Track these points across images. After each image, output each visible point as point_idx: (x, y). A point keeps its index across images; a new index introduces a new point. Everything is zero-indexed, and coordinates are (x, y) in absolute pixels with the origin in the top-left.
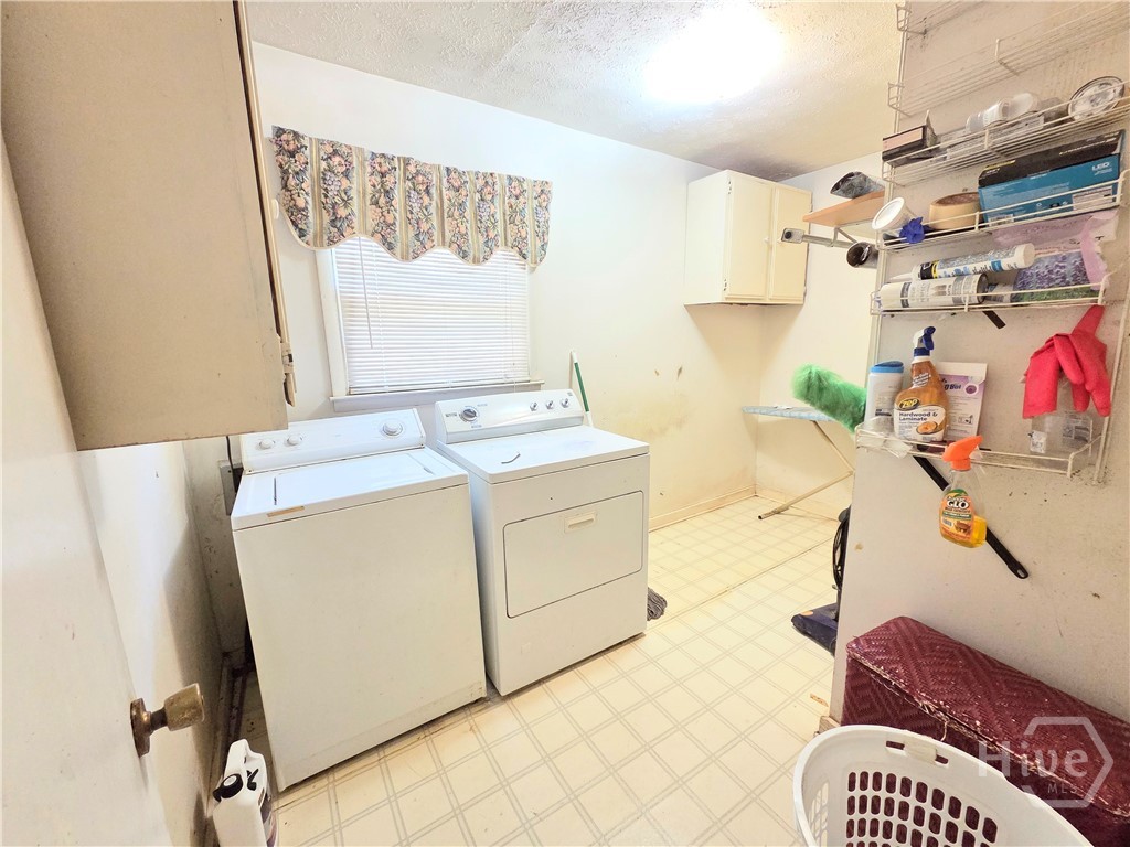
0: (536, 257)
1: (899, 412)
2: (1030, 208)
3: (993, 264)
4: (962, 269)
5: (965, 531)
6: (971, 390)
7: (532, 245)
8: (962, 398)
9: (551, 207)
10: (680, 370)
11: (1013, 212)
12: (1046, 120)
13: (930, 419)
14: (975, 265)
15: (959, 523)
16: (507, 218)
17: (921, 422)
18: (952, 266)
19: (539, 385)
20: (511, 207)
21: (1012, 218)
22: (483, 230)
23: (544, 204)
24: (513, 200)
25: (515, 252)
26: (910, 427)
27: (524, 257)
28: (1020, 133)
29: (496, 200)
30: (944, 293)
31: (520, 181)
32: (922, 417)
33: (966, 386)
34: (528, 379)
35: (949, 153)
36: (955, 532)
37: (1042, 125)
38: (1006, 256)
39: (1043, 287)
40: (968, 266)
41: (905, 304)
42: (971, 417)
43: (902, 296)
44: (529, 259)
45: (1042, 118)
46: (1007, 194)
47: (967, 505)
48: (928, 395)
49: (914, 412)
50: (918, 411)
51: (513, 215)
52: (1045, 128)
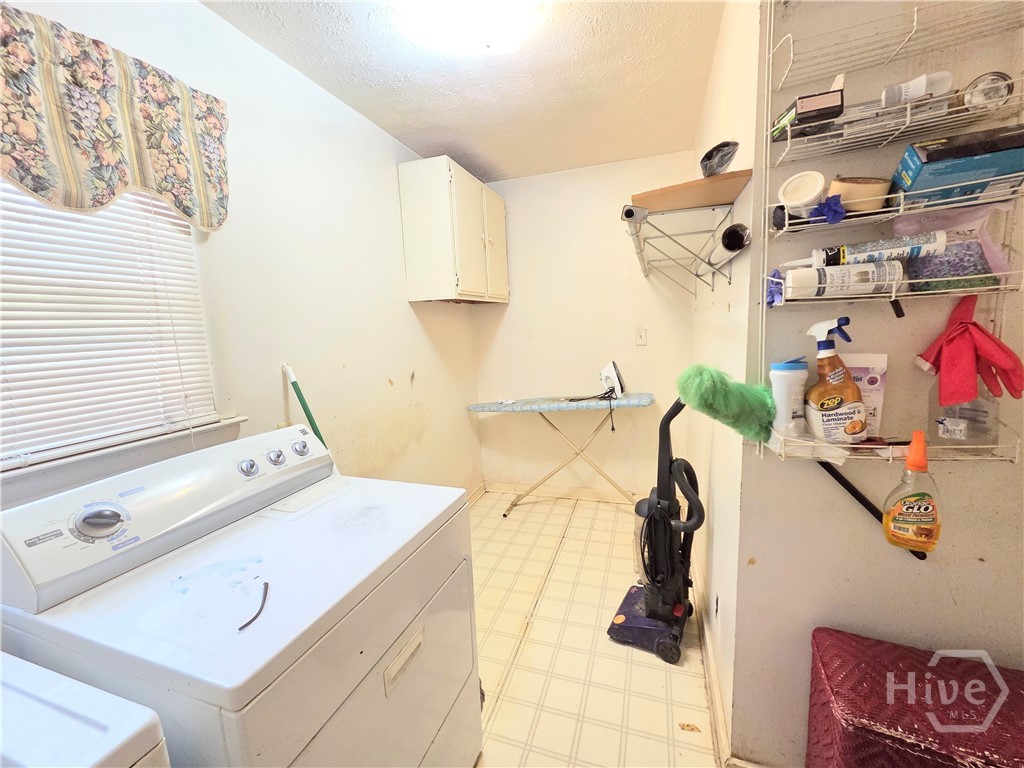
0: (210, 215)
1: (820, 413)
2: (947, 194)
3: (913, 249)
4: (876, 254)
5: (927, 535)
6: (872, 381)
7: (199, 195)
8: (865, 391)
9: (228, 139)
10: (413, 376)
11: (929, 196)
12: (950, 106)
13: (856, 417)
14: (891, 250)
15: (919, 528)
16: (143, 137)
17: (848, 422)
18: (864, 251)
19: (237, 424)
20: (148, 117)
21: (926, 202)
22: (85, 143)
23: (216, 133)
24: (153, 109)
25: (167, 201)
26: (837, 428)
27: (187, 212)
28: (924, 116)
29: (113, 95)
30: (867, 280)
31: (166, 80)
32: (849, 416)
33: (868, 377)
34: (215, 417)
35: (846, 131)
36: (915, 538)
37: (946, 110)
38: (927, 242)
39: (958, 275)
40: (883, 252)
41: (820, 292)
42: (875, 409)
43: (820, 283)
44: (197, 217)
45: (947, 103)
46: (946, 173)
47: (931, 508)
48: (850, 391)
49: (839, 411)
50: (843, 410)
51: (153, 136)
52: (950, 113)
